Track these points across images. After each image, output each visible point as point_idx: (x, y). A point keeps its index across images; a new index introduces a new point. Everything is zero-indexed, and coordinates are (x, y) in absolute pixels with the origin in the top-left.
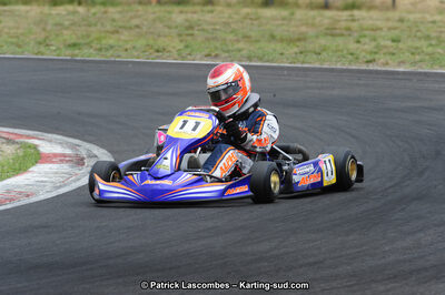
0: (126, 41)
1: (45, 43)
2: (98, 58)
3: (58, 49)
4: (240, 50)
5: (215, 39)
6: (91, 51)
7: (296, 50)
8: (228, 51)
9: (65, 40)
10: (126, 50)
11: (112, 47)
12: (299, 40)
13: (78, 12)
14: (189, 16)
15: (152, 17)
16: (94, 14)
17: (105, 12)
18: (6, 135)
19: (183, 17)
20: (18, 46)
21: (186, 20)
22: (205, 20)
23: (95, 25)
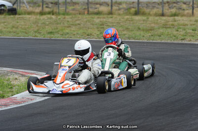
0: (74, 31)
1: (38, 32)
2: (61, 38)
3: (44, 34)
6: (59, 35)
7: (150, 34)
9: (47, 31)
10: (74, 35)
11: (68, 33)
12: (151, 30)
13: (52, 18)
14: (102, 19)
15: (85, 20)
16: (59, 19)
17: (65, 18)
18: (21, 73)
19: (99, 20)
20: (26, 33)
21: (101, 21)
22: (109, 22)
23: (60, 24)
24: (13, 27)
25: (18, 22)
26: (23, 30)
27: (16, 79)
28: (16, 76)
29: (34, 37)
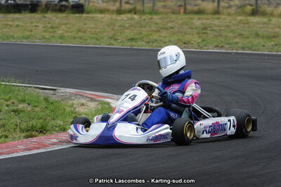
0: (165, 37)
1: (114, 38)
2: (147, 48)
3: (122, 42)
4: (237, 43)
5: (221, 35)
6: (143, 43)
7: (273, 43)
8: (229, 44)
9: (127, 36)
11: (156, 40)
12: (274, 37)
13: (134, 18)
14: (204, 21)
15: (181, 22)
16: (144, 20)
17: (151, 19)
18: (90, 96)
19: (200, 21)
20: (97, 39)
21: (203, 24)
22: (214, 24)
23: (145, 27)
24: (79, 31)
25: (85, 24)
26: (94, 36)
27: (83, 104)
28: (83, 101)
29: (109, 45)
